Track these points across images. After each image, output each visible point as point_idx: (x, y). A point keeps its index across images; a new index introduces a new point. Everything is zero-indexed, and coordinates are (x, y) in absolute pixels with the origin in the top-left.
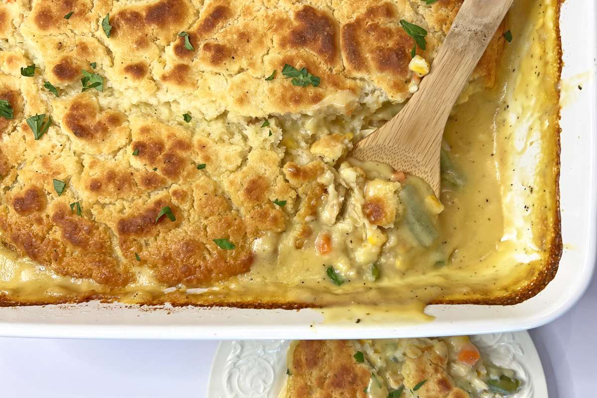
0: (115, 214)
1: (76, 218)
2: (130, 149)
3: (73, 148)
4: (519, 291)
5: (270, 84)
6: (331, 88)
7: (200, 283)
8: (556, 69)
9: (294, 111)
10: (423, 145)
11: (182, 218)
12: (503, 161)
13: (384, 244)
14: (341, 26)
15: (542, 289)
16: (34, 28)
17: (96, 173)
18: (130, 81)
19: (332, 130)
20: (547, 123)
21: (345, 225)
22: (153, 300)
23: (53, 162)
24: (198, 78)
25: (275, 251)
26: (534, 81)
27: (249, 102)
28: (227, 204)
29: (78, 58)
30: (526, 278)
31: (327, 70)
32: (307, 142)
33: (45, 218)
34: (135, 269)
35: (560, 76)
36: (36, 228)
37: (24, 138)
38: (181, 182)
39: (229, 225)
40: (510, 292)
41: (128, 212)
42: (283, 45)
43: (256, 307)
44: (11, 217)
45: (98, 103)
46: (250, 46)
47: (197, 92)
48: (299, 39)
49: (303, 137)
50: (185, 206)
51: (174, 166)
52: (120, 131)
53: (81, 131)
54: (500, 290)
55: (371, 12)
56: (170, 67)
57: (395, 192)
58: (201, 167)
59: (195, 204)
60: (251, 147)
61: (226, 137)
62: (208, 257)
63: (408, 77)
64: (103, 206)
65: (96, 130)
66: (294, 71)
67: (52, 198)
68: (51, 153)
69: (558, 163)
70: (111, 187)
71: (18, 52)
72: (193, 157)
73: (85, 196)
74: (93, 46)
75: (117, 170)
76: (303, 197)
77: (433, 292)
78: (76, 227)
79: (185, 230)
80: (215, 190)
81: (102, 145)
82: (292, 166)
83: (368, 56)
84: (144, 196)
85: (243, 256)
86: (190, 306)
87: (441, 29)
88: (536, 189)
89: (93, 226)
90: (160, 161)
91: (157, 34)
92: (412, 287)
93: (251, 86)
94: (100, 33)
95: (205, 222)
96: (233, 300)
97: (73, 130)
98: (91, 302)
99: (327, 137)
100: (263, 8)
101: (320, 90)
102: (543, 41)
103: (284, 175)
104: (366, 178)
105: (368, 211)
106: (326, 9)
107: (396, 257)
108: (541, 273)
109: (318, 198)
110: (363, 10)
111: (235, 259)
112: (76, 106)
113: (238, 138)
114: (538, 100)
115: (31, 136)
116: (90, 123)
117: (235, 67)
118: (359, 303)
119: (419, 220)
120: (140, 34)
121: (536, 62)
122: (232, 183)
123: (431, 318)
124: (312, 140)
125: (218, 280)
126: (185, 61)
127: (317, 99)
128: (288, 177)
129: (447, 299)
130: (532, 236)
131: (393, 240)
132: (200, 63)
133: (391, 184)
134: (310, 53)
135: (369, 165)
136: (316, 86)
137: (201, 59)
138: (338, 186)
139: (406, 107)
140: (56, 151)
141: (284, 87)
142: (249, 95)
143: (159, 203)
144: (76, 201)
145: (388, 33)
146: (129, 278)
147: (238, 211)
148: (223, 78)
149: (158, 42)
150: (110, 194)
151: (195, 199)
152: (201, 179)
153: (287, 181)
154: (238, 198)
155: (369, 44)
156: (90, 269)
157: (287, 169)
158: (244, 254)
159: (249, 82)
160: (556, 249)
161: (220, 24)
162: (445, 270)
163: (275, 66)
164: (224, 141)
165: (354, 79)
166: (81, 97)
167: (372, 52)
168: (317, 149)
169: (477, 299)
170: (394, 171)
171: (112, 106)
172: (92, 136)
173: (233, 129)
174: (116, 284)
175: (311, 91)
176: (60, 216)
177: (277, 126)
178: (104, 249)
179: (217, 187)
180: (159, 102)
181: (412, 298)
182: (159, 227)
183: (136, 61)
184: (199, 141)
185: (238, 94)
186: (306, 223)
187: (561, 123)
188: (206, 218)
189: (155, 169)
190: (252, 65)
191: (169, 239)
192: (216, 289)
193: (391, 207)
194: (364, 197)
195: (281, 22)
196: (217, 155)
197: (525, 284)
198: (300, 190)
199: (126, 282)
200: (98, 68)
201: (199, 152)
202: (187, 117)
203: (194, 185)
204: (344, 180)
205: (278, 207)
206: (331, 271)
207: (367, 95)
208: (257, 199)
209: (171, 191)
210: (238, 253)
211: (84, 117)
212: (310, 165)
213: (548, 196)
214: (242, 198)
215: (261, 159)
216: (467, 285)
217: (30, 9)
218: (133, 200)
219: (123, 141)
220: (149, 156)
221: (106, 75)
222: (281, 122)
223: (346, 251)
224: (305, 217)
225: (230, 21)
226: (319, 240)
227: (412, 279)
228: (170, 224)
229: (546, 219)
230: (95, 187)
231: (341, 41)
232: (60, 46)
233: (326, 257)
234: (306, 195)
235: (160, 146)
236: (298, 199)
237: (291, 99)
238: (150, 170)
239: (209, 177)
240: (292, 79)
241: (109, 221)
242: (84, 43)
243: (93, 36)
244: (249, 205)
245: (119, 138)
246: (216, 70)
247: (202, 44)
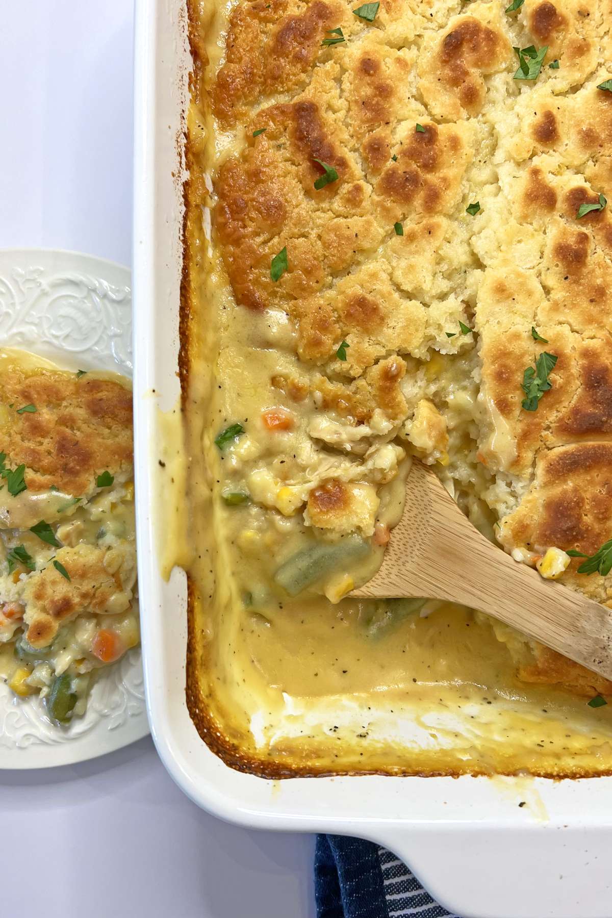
0: (326, 97)
1: (320, 37)
2: (425, 120)
3: (427, 34)
4: (208, 714)
5: (525, 335)
6: (519, 428)
7: (219, 227)
8: (549, 771)
9: (485, 372)
10: (431, 571)
11: (320, 200)
12: (405, 696)
13: (279, 512)
15: (211, 748)
17: (388, 68)
18: (530, 121)
19: (454, 434)
20: (465, 757)
21: (307, 453)
22: (194, 154)
24: (535, 225)
25: (268, 344)
26: (530, 740)
27: (498, 301)
28: (341, 270)
29: (566, 42)
30: (227, 726)
31: (547, 422)
32: (436, 394)
34: (240, 129)
35: (539, 775)
38: (376, 198)
39: (308, 272)
40: (206, 701)
41: (329, 117)
42: (587, 354)
43: (182, 309)
45: (497, 72)
46: (585, 304)
47: (513, 222)
48: (597, 377)
49: (444, 389)
50: (337, 204)
51: (401, 187)
52: (454, 105)
53: (454, 44)
54: (209, 686)
56: (552, 181)
57: (359, 529)
58: (398, 229)
59: (341, 220)
60: (429, 306)
61: (444, 267)
62: (259, 240)
63: (536, 547)
64: (338, 80)
65: (455, 68)
66: (546, 371)
69: (405, 774)
70: (367, 91)
72: (413, 216)
73: (353, 51)
74: (585, 64)
75: (394, 100)
76: (352, 387)
77: (206, 583)
78: (305, 36)
79: (301, 205)
80: (362, 251)
81: (431, 77)
82: (399, 369)
83: (570, 485)
84: (353, 142)
85: (260, 294)
86: (184, 209)
88: (365, 742)
89: (307, 64)
90: (408, 165)
91: (603, 163)
92: (213, 552)
93: (522, 305)
94: (604, 75)
95: (313, 234)
96: (193, 275)
97: (456, 32)
98: (189, 59)
99: (443, 426)
101: (517, 412)
102: (592, 751)
103: (385, 357)
104: (381, 485)
105: (329, 486)
107: (260, 530)
108: (235, 748)
109: (350, 411)
111: (257, 282)
112: (492, 37)
113: (444, 285)
114: (501, 744)
116: (467, 59)
117: (552, 280)
118: (189, 469)
119: (316, 563)
120: (603, 136)
121: (559, 742)
122: (374, 276)
123: (167, 576)
124: (439, 403)
125: (224, 256)
126: (561, 205)
127: (504, 406)
128: (382, 362)
129: (196, 604)
130: (291, 736)
131: (285, 525)
132: (558, 228)
133: (371, 521)
134: (574, 394)
135: (400, 490)
136: (524, 404)
137: (565, 229)
138: (368, 441)
139: (490, 544)
140: (423, 7)
141: (522, 356)
142: (510, 301)
143: (343, 163)
144: (346, 37)
145: (605, 515)
146: (226, 120)
147: (330, 287)
148: (536, 262)
149: (590, 163)
150: (357, 89)
151: (349, 220)
152: (380, 228)
153: (377, 362)
154: (351, 286)
155: (588, 486)
156: (240, 59)
157: (394, 362)
158: (264, 295)
159: (529, 302)
160: (272, 770)
162: (239, 606)
163: (555, 341)
164: (438, 264)
165: (534, 465)
166: (505, 46)
167: (576, 490)
168: (425, 410)
169: (195, 649)
170: (390, 529)
171: (493, 95)
172: (445, 62)
173: (458, 280)
174: (218, 100)
175: (516, 398)
176: (323, 12)
177: (462, 347)
178: (272, 81)
179: (368, 253)
180: (498, 165)
181: (196, 550)
182: (305, 165)
183: (562, 129)
184: (438, 226)
185: (511, 285)
186: (311, 393)
187: (466, 779)
188: (319, 237)
189: (395, 159)
190: (556, 307)
191: (288, 179)
192: (210, 253)
193: (337, 521)
194: (352, 481)
196: (417, 252)
197: (219, 724)
198: (362, 383)
199: (221, 115)
200: (550, 72)
201: (421, 225)
202: (475, 209)
203: (371, 218)
204: (377, 450)
205: (336, 347)
206: (237, 430)
207: (509, 485)
208: (349, 315)
209: (362, 182)
210: (265, 287)
211: (474, 49)
212: (401, 398)
213: (354, 759)
214: (350, 292)
215: (411, 321)
216: (216, 636)
218: (348, 125)
219: (437, 111)
220: (416, 149)
221: (539, 85)
222: (467, 353)
223: (268, 454)
224: (321, 390)
226: (286, 412)
227: (226, 555)
228: (310, 182)
229: (318, 757)
230: (368, 67)
231: (592, 443)
232: (584, 14)
233: (258, 423)
234: (355, 393)
235: (430, 165)
236: (348, 380)
237: (505, 366)
238: (394, 151)
239: (383, 241)
240: (535, 368)
241: (316, 88)
242: (588, 50)
243: (600, 65)
244: (340, 303)
245: (443, 105)
246: (548, 252)
247: (587, 230)
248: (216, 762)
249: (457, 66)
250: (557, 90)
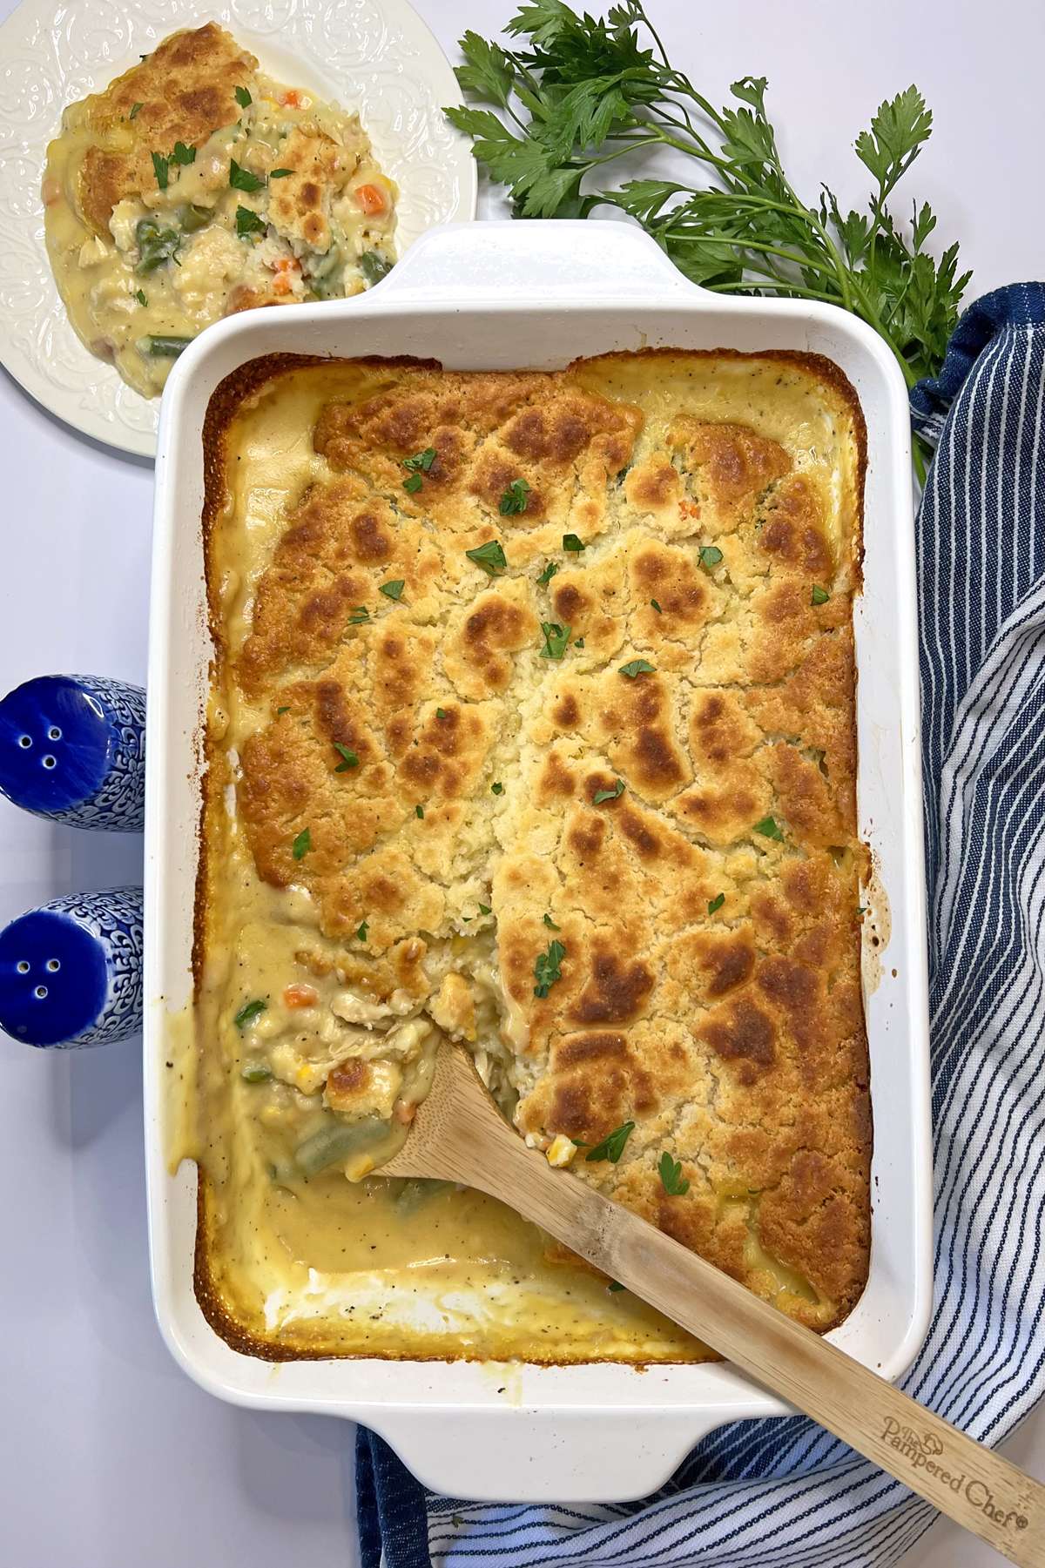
0: (350, 676)
1: (345, 614)
2: (449, 701)
3: (456, 610)
4: (217, 1298)
5: (539, 921)
6: (533, 1013)
7: (243, 807)
8: (542, 1357)
9: (501, 955)
10: (448, 1153)
11: (343, 780)
12: (434, 1273)
13: (300, 1091)
14: (624, 1032)
15: (217, 1332)
16: (638, 552)
17: (412, 649)
18: (554, 704)
19: (483, 1007)
20: (466, 1342)
21: (330, 1030)
22: (213, 742)
23: (431, 581)
24: (554, 810)
25: (290, 922)
26: (535, 1326)
27: (512, 889)
28: (367, 848)
29: (592, 621)
31: (559, 1009)
32: (463, 968)
33: (346, 563)
34: (266, 703)
35: (530, 1362)
36: (332, 546)
37: (472, 529)
38: (399, 780)
39: (331, 852)
40: (217, 1284)
41: (353, 697)
42: (598, 943)
43: (197, 903)
44: (350, 507)
45: (522, 650)
46: (598, 891)
47: (530, 808)
48: (605, 967)
49: (470, 963)
50: (360, 785)
51: (421, 771)
52: (478, 686)
53: (477, 627)
54: (222, 1269)
55: (643, 1079)
56: (571, 765)
57: (377, 1111)
58: (419, 812)
59: (364, 801)
60: (448, 887)
61: (464, 850)
62: (284, 819)
63: (548, 1132)
64: (363, 656)
65: (479, 649)
66: (557, 959)
67: (376, 576)
68: (445, 576)
69: (402, 1358)
70: (390, 673)
71: (603, 524)
72: (434, 799)
73: (378, 630)
74: (610, 643)
75: (417, 682)
76: (374, 965)
77: (219, 1170)
78: (330, 614)
79: (325, 784)
80: (384, 831)
81: (457, 655)
82: (419, 949)
83: (579, 1073)
84: (377, 723)
85: (283, 871)
86: (202, 802)
87: (621, 1185)
88: (376, 1324)
89: (332, 642)
90: (429, 750)
91: (625, 745)
92: (229, 1137)
93: (538, 892)
94: (630, 655)
95: (337, 816)
96: (211, 865)
97: (480, 613)
98: (212, 645)
99: (469, 1001)
100: (655, 911)
101: (531, 997)
102: (589, 1339)
103: (407, 938)
104: (404, 1064)
105: (350, 1066)
106: (650, 1010)
107: (282, 1107)
108: (243, 1331)
109: (373, 988)
110: (647, 1066)
111: (280, 860)
112: (516, 617)
113: (463, 867)
114: (508, 1328)
115: (473, 541)
116: (491, 641)
117: (567, 867)
118: (201, 1062)
119: (334, 1145)
120: (624, 719)
121: (566, 1326)
122: (394, 858)
123: (174, 1170)
124: (466, 975)
125: (247, 833)
126: (580, 790)
127: (517, 992)
128: (402, 943)
129: (207, 1191)
130: (305, 1317)
131: (307, 1104)
132: (576, 812)
133: (390, 1104)
134: (583, 982)
135: (424, 1068)
136: (536, 989)
137: (582, 814)
138: (392, 1019)
139: (506, 1127)
140: (448, 585)
141: (535, 942)
142: (525, 888)
143: (365, 747)
144: (371, 614)
145: (612, 1104)
146: (253, 692)
147: (355, 863)
148: (551, 848)
149: (612, 744)
150: (380, 671)
151: (371, 801)
152: (402, 810)
153: (396, 942)
154: (371, 866)
155: (595, 1074)
156: (266, 633)
157: (416, 943)
158: (288, 873)
159: (544, 889)
160: (276, 1353)
161: (633, 846)
162: (263, 1180)
163: (567, 928)
164: (459, 846)
165: (548, 1049)
166: (531, 625)
167: (584, 1079)
168: (450, 986)
169: (205, 1235)
170: (416, 1105)
171: (519, 670)
172: (469, 643)
173: (479, 860)
174: (243, 674)
175: (529, 983)
176: (347, 589)
177: (483, 926)
178: (299, 654)
179: (391, 834)
180: (520, 746)
181: (207, 1139)
182: (328, 746)
183: (583, 712)
184: (457, 811)
185: (526, 872)
186: (334, 968)
187: (460, 1364)
188: (343, 817)
189: (416, 743)
190: (570, 893)
191: (312, 759)
192: (235, 829)
193: (353, 1105)
194: (373, 1060)
195: (631, 941)
196: (436, 836)
197: (229, 1306)
198: (383, 962)
200: (576, 649)
201: (441, 809)
202: (498, 788)
203: (392, 800)
204: (400, 1029)
205: (357, 926)
206: (257, 1007)
207: (527, 1066)
208: (369, 898)
209: (385, 765)
210: (288, 865)
211: (498, 630)
212: (422, 977)
213: (359, 1342)
214: (371, 872)
215: (429, 903)
216: (231, 1220)
217: (671, 542)
218: (371, 704)
219: (463, 691)
220: (435, 734)
221: (567, 662)
222: (488, 931)
223: (289, 1031)
224: (344, 968)
225: (637, 861)
226: (308, 989)
227: (247, 1136)
228: (334, 764)
229: (325, 1339)
230: (391, 649)
231: (600, 1031)
232: (609, 593)
233: (280, 1000)
234: (378, 970)
235: (451, 750)
236: (368, 956)
237: (518, 952)
238: (417, 734)
239: (406, 821)
241: (340, 668)
242: (613, 629)
243: (626, 642)
244: (362, 881)
245: (467, 684)
246: (565, 837)
247: (603, 815)
248: (221, 1345)
249: (483, 648)
250: (583, 667)
